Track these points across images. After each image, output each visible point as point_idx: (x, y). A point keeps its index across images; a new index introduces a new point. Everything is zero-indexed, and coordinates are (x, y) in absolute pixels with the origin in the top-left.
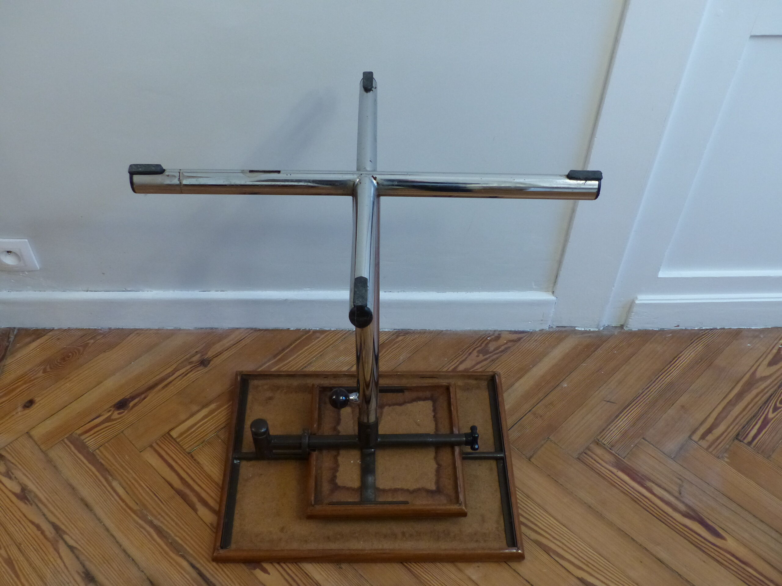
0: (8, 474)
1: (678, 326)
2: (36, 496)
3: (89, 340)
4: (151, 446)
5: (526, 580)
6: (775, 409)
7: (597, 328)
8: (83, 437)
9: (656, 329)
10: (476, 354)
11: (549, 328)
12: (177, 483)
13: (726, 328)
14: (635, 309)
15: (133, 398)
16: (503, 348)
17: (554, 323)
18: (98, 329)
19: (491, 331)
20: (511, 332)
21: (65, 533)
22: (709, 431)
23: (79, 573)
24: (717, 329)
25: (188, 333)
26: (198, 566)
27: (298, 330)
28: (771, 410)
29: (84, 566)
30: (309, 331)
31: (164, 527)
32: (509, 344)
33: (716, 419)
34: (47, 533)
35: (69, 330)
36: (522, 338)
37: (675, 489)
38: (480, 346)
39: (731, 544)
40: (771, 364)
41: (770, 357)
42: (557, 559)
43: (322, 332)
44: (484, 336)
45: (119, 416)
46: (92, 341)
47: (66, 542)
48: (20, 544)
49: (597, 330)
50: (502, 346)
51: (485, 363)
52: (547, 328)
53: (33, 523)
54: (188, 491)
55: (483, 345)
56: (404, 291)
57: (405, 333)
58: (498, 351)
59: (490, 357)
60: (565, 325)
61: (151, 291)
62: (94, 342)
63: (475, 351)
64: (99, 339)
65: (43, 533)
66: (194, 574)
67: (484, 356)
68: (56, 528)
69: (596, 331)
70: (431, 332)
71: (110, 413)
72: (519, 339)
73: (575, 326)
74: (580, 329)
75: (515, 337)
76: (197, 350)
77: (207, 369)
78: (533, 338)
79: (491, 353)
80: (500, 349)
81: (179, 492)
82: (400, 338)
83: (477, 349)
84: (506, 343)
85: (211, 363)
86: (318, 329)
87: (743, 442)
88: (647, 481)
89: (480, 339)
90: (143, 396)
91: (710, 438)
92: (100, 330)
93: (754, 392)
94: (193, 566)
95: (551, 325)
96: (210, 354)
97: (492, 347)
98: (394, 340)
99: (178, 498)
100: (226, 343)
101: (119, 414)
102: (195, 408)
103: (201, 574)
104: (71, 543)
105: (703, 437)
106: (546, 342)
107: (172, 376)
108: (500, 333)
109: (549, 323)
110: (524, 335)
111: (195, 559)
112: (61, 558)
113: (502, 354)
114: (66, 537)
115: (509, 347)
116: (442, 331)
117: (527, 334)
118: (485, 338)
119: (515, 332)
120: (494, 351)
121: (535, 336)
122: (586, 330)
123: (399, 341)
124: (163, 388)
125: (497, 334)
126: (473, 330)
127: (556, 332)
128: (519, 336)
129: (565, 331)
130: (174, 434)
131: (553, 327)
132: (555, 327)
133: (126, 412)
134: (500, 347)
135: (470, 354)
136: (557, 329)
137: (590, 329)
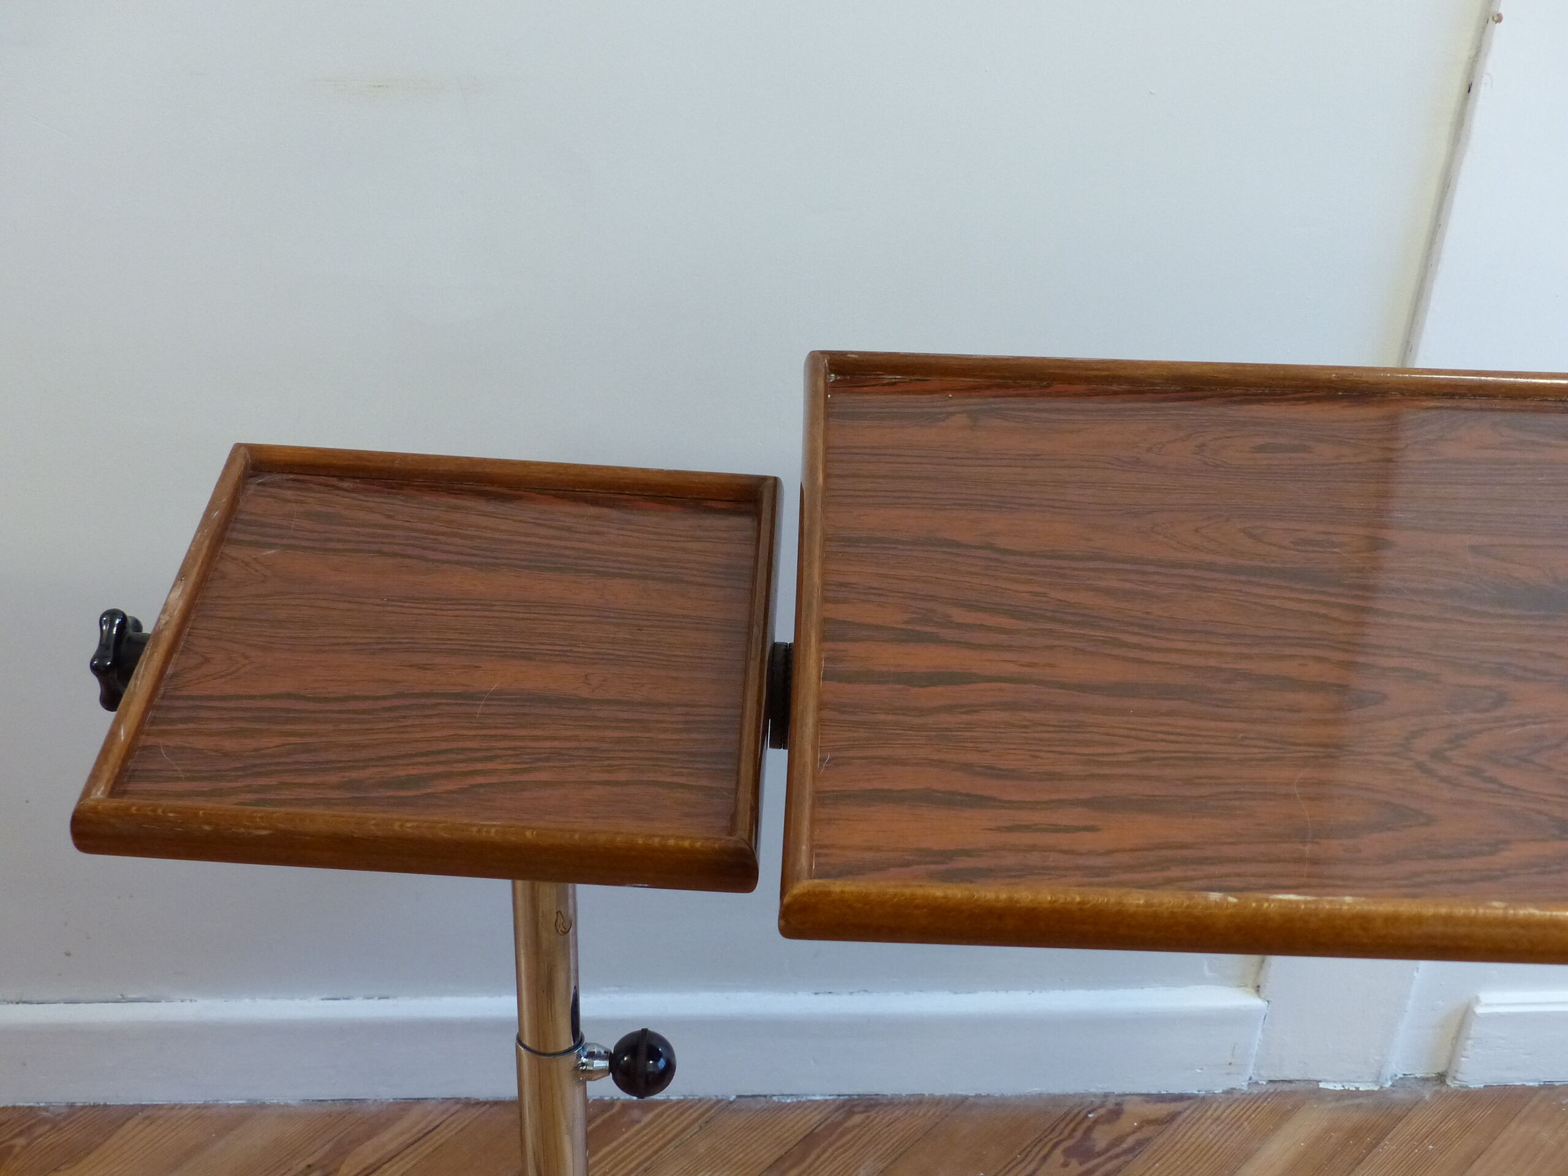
3: (12, 1138)
7: (1376, 1082)
9: (1531, 1084)
10: (1062, 1160)
11: (1249, 1084)
14: (1475, 1030)
16: (1130, 1141)
17: (1262, 1072)
18: (40, 1108)
19: (1095, 1095)
20: (1149, 1098)
25: (285, 1113)
32: (1147, 1131)
36: (1179, 1113)
38: (1070, 1136)
43: (647, 1105)
44: (1076, 1111)
46: (21, 1141)
49: (1376, 1088)
50: (1128, 1135)
52: (1245, 1084)
55: (1078, 1134)
56: (865, 991)
57: (870, 1104)
58: (1118, 1150)
59: (1098, 1166)
60: (1291, 1078)
61: (192, 1001)
62: (29, 1144)
63: (1058, 1152)
64: (41, 1136)
67: (1081, 1164)
69: (1373, 1091)
70: (936, 1102)
72: (1173, 1117)
73: (1317, 1078)
74: (1330, 1086)
75: (1163, 1109)
76: (310, 1161)
78: (1209, 1113)
79: (1099, 1154)
80: (1125, 1146)
82: (857, 1119)
83: (1061, 1147)
84: (1139, 1128)
89: (1068, 1119)
92: (46, 1109)
95: (1255, 1078)
96: (346, 1171)
97: (1101, 1138)
98: (840, 1124)
100: (389, 1140)
106: (1246, 1123)
108: (1119, 1100)
109: (1250, 1071)
110: (1185, 1104)
113: (1130, 1157)
115: (1148, 1140)
116: (966, 1098)
117: (1191, 1101)
118: (1081, 1115)
119: (1161, 1098)
120: (1107, 1150)
121: (1214, 1106)
122: (1347, 1088)
123: (853, 1127)
125: (1111, 1104)
126: (1049, 1094)
127: (1267, 1096)
128: (1171, 1108)
129: (1293, 1093)
131: (1260, 1083)
132: (1264, 1081)
134: (1122, 1138)
135: (1044, 1159)
136: (1271, 1088)
137: (1357, 1085)
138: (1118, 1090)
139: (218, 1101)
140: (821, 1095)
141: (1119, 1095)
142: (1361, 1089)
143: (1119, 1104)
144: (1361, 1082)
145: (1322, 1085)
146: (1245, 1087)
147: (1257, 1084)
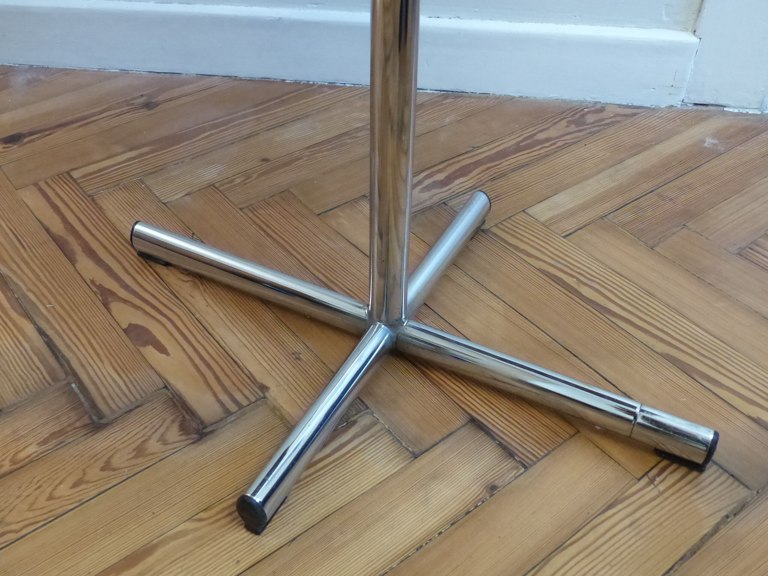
4: (36, 184)
7: (759, 109)
10: (566, 124)
11: (682, 105)
12: (57, 227)
15: (31, 134)
16: (608, 121)
17: (690, 96)
19: (590, 102)
20: (620, 106)
26: (49, 332)
27: (296, 83)
30: (313, 85)
31: (15, 278)
32: (618, 118)
36: (639, 113)
38: (572, 116)
43: (332, 86)
44: (578, 107)
49: (759, 113)
50: (607, 119)
51: (579, 134)
52: (680, 103)
54: (71, 239)
55: (577, 116)
56: (459, 17)
58: (599, 124)
59: (587, 129)
60: (707, 103)
63: (564, 121)
66: (39, 342)
67: (577, 127)
69: (757, 114)
70: (496, 98)
72: (635, 114)
73: (724, 103)
74: (731, 110)
75: (629, 111)
76: (144, 93)
77: (151, 112)
78: (656, 115)
79: (588, 124)
80: (604, 122)
81: (56, 239)
82: (448, 101)
83: (566, 120)
84: (614, 117)
85: (160, 107)
86: (326, 84)
89: (573, 109)
90: (47, 133)
94: (41, 332)
95: (686, 101)
96: (161, 98)
97: (590, 119)
98: (439, 101)
99: (53, 246)
101: (4, 148)
102: (118, 149)
103: (50, 344)
106: (678, 120)
107: (97, 115)
108: (603, 106)
109: (683, 95)
110: (641, 110)
111: (48, 321)
113: (606, 127)
115: (619, 122)
116: (514, 97)
117: (646, 110)
118: (581, 109)
119: (627, 107)
120: (593, 123)
121: (659, 112)
122: (741, 111)
123: (446, 104)
124: (80, 126)
125: (598, 106)
126: (562, 100)
127: (691, 111)
128: (635, 111)
129: (707, 111)
130: (76, 174)
131: (689, 105)
132: (691, 104)
133: (15, 147)
134: (603, 120)
135: (555, 123)
136: (696, 108)
137: (747, 110)
138: (603, 101)
139: (104, 68)
141: (603, 104)
142: (750, 113)
143: (603, 107)
144: (749, 108)
145: (726, 109)
146: (679, 106)
147: (686, 105)
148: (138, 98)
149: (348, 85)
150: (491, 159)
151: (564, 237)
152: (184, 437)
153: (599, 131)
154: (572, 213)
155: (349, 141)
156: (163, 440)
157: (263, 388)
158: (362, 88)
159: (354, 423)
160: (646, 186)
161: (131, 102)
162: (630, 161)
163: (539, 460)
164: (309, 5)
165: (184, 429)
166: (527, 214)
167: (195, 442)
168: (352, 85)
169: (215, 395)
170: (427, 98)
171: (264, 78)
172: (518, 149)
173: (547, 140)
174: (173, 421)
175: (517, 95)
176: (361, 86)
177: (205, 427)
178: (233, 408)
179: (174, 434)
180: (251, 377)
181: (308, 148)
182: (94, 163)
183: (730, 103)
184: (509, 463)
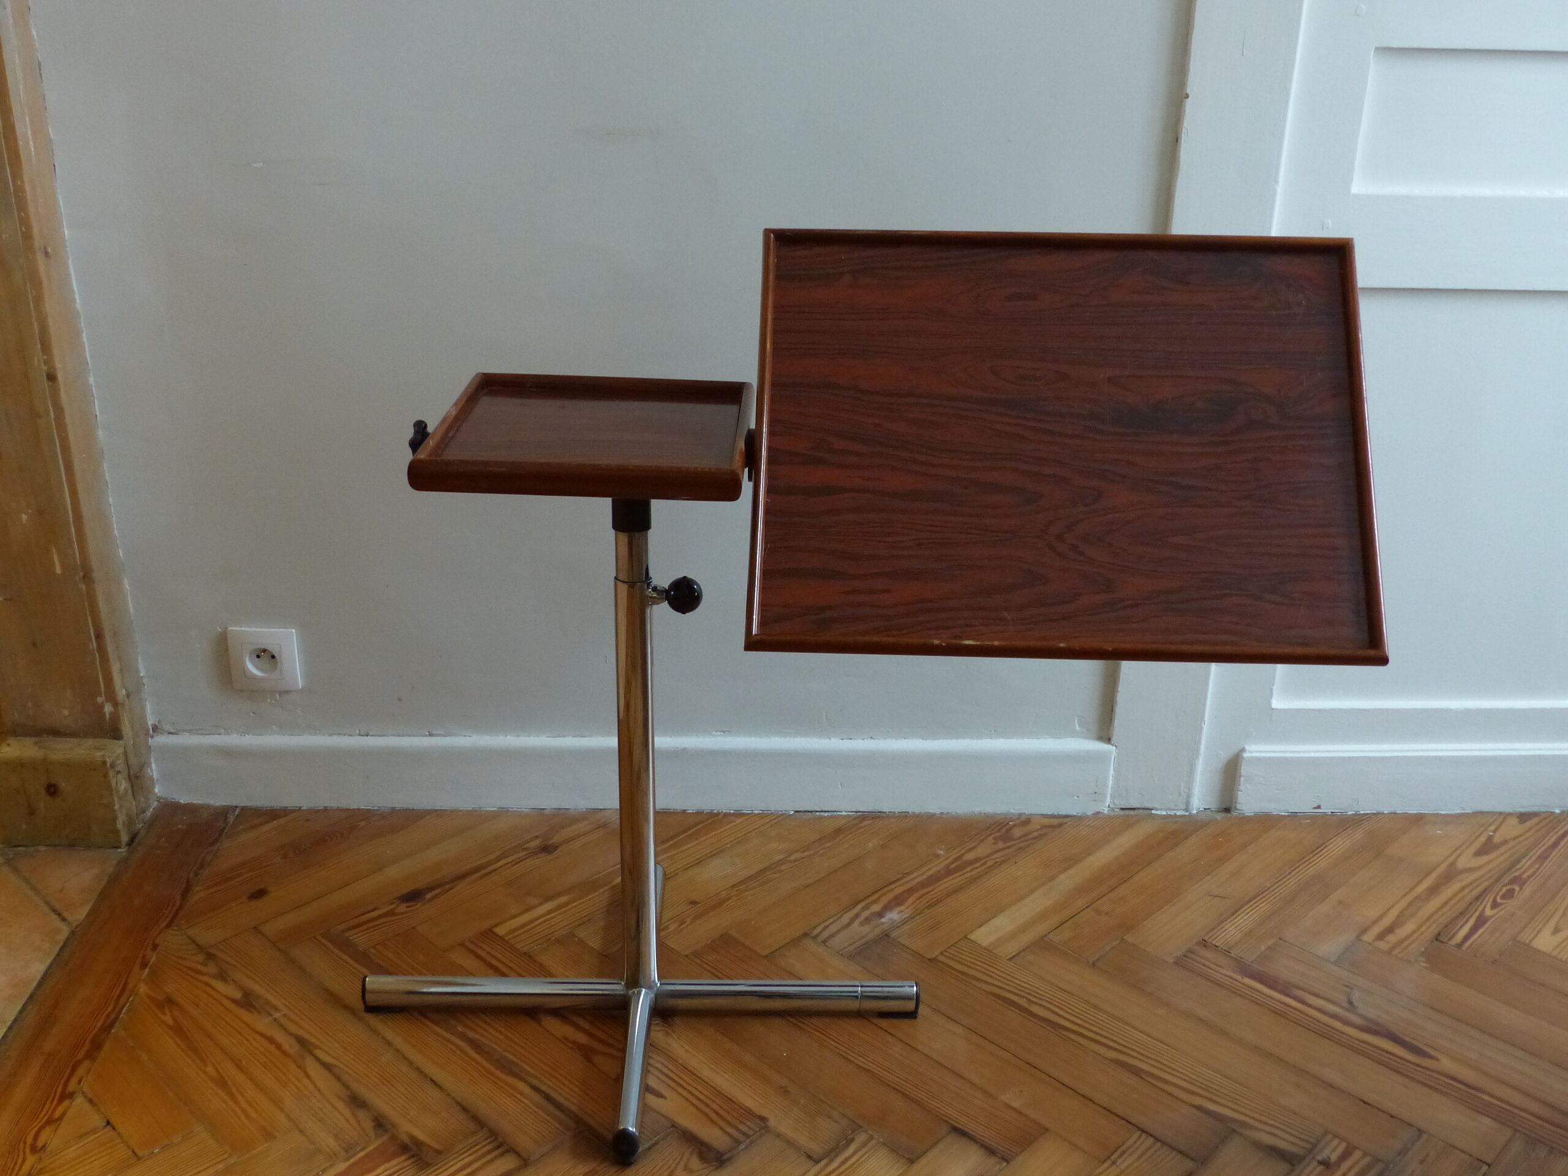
0: (222, 976)
1: (1319, 807)
2: (268, 1002)
3: (357, 822)
4: (462, 945)
5: (1105, 1108)
6: (1495, 905)
7: (1186, 810)
8: (347, 934)
9: (1283, 814)
10: (993, 841)
11: (1109, 811)
13: (1398, 812)
14: (1244, 770)
15: (431, 889)
16: (1035, 834)
17: (1115, 801)
18: (374, 810)
19: (1014, 814)
20: (1046, 816)
21: (317, 1047)
22: (1390, 930)
23: (339, 1097)
24: (1384, 813)
25: (519, 814)
26: (543, 1088)
27: (699, 813)
28: (1489, 906)
29: (348, 1088)
30: (718, 814)
32: (1045, 831)
33: (1398, 916)
34: (286, 1047)
35: (326, 809)
36: (1066, 823)
37: (1343, 999)
38: (998, 831)
39: (1446, 1064)
40: (1479, 853)
41: (1476, 845)
42: (1154, 1082)
43: (738, 814)
44: (1003, 821)
45: (407, 909)
46: (363, 823)
47: (318, 1059)
48: (240, 1061)
49: (1187, 814)
50: (1034, 832)
51: (1007, 851)
52: (1106, 809)
53: (262, 1035)
55: (1003, 831)
56: (872, 738)
57: (877, 816)
58: (1027, 838)
59: (1015, 845)
60: (1134, 806)
61: (470, 736)
62: (366, 825)
63: (991, 838)
64: (374, 821)
65: (279, 1047)
66: (537, 1097)
67: (1005, 843)
68: (301, 1041)
69: (1185, 815)
70: (916, 816)
71: (393, 906)
72: (1060, 825)
73: (1150, 806)
74: (1158, 812)
75: (1055, 822)
76: (536, 834)
77: (552, 857)
78: (1083, 823)
79: (1016, 840)
80: (1031, 836)
82: (866, 823)
83: (993, 836)
84: (1041, 828)
85: (559, 850)
86: (732, 811)
87: (1447, 943)
88: (1293, 989)
89: (998, 824)
90: (447, 887)
91: (1392, 938)
92: (377, 810)
93: (1456, 886)
94: (535, 1089)
95: (1111, 807)
96: (557, 839)
97: (1017, 832)
98: (857, 824)
100: (582, 826)
101: (407, 907)
102: (532, 900)
104: (328, 1059)
105: (1381, 937)
106: (1106, 829)
107: (495, 864)
108: (1028, 817)
109: (1109, 801)
110: (1068, 819)
111: (536, 1078)
112: (308, 1077)
113: (1035, 841)
114: (318, 1052)
115: (1045, 834)
116: (935, 814)
117: (1073, 818)
118: (1006, 822)
119: (1053, 816)
120: (1020, 837)
121: (1086, 821)
122: (1168, 814)
123: (865, 827)
124: (481, 878)
125: (1023, 818)
126: (985, 813)
127: (1119, 816)
128: (1060, 821)
129: (1136, 815)
130: (501, 930)
131: (1115, 810)
132: (1118, 808)
133: (419, 905)
134: (1030, 833)
135: (982, 841)
136: (1122, 813)
137: (1175, 812)
138: (1028, 812)
139: (480, 808)
140: (846, 812)
141: (1028, 815)
142: (1176, 814)
143: (1029, 819)
144: (1177, 810)
145: (1153, 812)
146: (1106, 812)
147: (1114, 811)
148: (532, 840)
149: (756, 812)
150: (923, 885)
151: (1007, 960)
152: (705, 1165)
153: (1028, 846)
154: (1013, 935)
155: (775, 876)
156: (686, 1169)
157: (763, 1119)
158: (771, 813)
159: (853, 1140)
160: (1081, 903)
161: (526, 846)
162: (1063, 877)
163: (1017, 1155)
164: (714, 733)
165: (702, 1157)
166: (969, 939)
167: (717, 1168)
168: (761, 812)
169: (721, 1128)
170: (843, 822)
171: (663, 809)
172: (949, 872)
173: (977, 860)
174: (692, 1153)
175: (938, 811)
176: (770, 812)
177: (722, 1155)
178: (742, 1138)
179: (695, 1163)
180: (748, 1111)
181: (733, 886)
182: (515, 917)
183: (1156, 806)
184: (992, 1160)
